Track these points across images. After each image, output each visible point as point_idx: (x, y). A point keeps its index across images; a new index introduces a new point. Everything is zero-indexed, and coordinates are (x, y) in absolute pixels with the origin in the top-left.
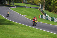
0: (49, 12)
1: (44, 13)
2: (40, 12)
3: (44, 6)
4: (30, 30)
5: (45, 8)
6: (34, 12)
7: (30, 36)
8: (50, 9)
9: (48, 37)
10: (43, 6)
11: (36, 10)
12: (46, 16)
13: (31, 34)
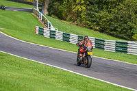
0: (58, 21)
1: (45, 23)
2: (37, 20)
3: (46, 6)
4: (12, 63)
5: (48, 10)
6: (23, 20)
7: (12, 78)
8: (61, 12)
9: (55, 80)
10: (44, 5)
11: (28, 14)
12: (51, 29)
13: (14, 74)
